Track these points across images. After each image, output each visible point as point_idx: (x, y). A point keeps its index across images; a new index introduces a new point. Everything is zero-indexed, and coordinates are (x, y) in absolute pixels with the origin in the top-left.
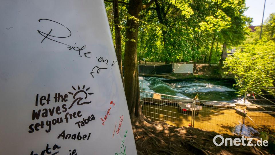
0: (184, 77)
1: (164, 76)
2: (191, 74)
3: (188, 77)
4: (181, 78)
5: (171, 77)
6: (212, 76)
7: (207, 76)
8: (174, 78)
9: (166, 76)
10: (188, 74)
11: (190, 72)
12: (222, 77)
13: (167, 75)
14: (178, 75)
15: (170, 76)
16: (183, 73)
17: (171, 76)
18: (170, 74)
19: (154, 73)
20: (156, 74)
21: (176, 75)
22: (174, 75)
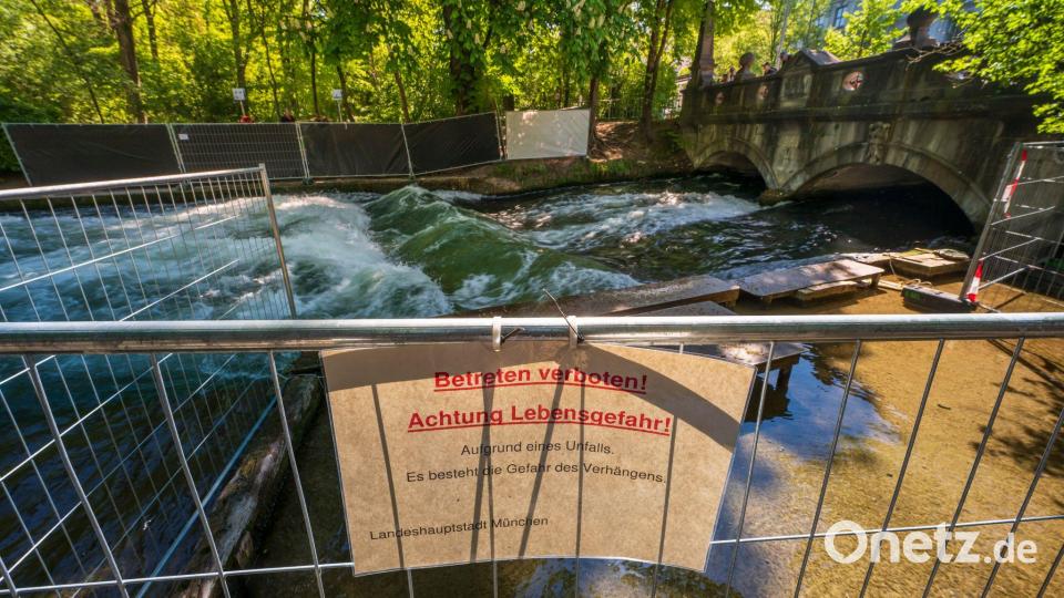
0: (554, 176)
1: (462, 179)
2: (582, 158)
3: (570, 177)
4: (538, 181)
5: (494, 181)
6: (656, 162)
7: (641, 166)
8: (508, 185)
9: (472, 181)
10: (567, 163)
11: (576, 153)
12: (692, 166)
13: (477, 175)
14: (529, 167)
15: (489, 176)
16: (545, 159)
17: (497, 175)
18: (491, 169)
19: (406, 170)
20: (415, 170)
21: (519, 170)
22: (508, 169)
